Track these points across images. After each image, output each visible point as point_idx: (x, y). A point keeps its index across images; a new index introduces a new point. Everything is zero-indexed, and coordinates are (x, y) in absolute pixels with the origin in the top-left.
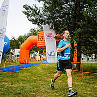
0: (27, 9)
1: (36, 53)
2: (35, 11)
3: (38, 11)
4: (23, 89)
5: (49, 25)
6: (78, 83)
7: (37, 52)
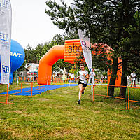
0: (52, 7)
1: (61, 70)
2: (63, 10)
3: (67, 10)
4: (44, 120)
5: (83, 30)
6: (122, 116)
7: (63, 69)
